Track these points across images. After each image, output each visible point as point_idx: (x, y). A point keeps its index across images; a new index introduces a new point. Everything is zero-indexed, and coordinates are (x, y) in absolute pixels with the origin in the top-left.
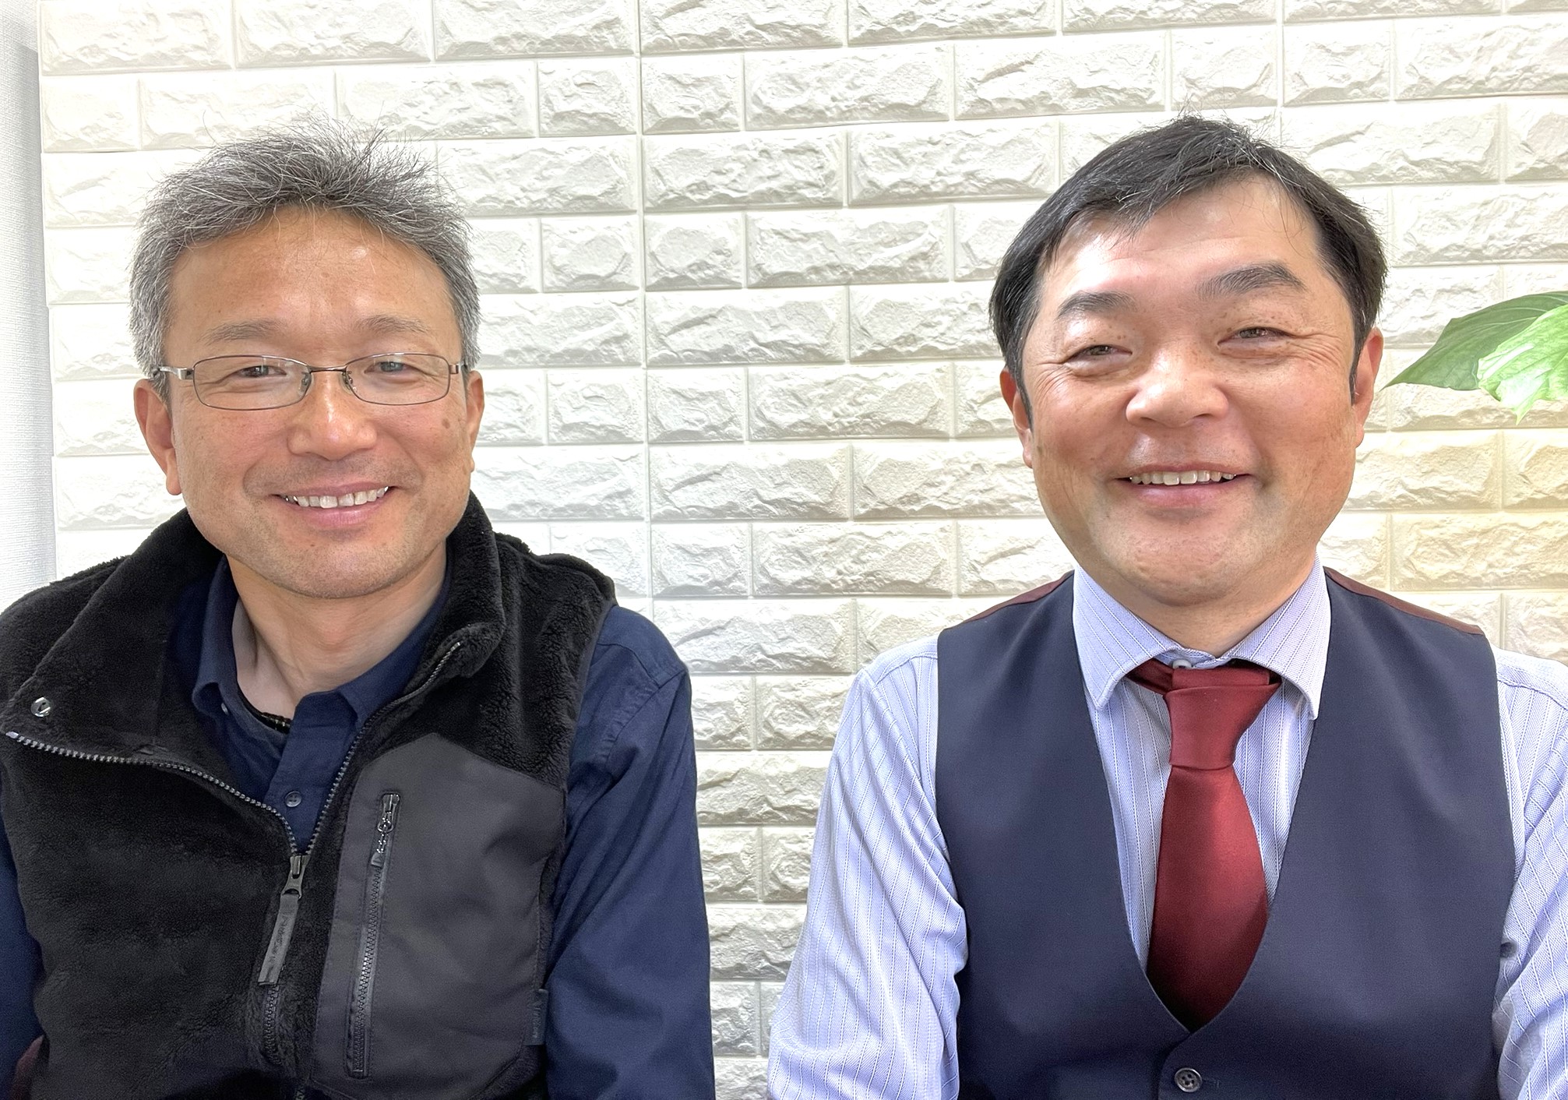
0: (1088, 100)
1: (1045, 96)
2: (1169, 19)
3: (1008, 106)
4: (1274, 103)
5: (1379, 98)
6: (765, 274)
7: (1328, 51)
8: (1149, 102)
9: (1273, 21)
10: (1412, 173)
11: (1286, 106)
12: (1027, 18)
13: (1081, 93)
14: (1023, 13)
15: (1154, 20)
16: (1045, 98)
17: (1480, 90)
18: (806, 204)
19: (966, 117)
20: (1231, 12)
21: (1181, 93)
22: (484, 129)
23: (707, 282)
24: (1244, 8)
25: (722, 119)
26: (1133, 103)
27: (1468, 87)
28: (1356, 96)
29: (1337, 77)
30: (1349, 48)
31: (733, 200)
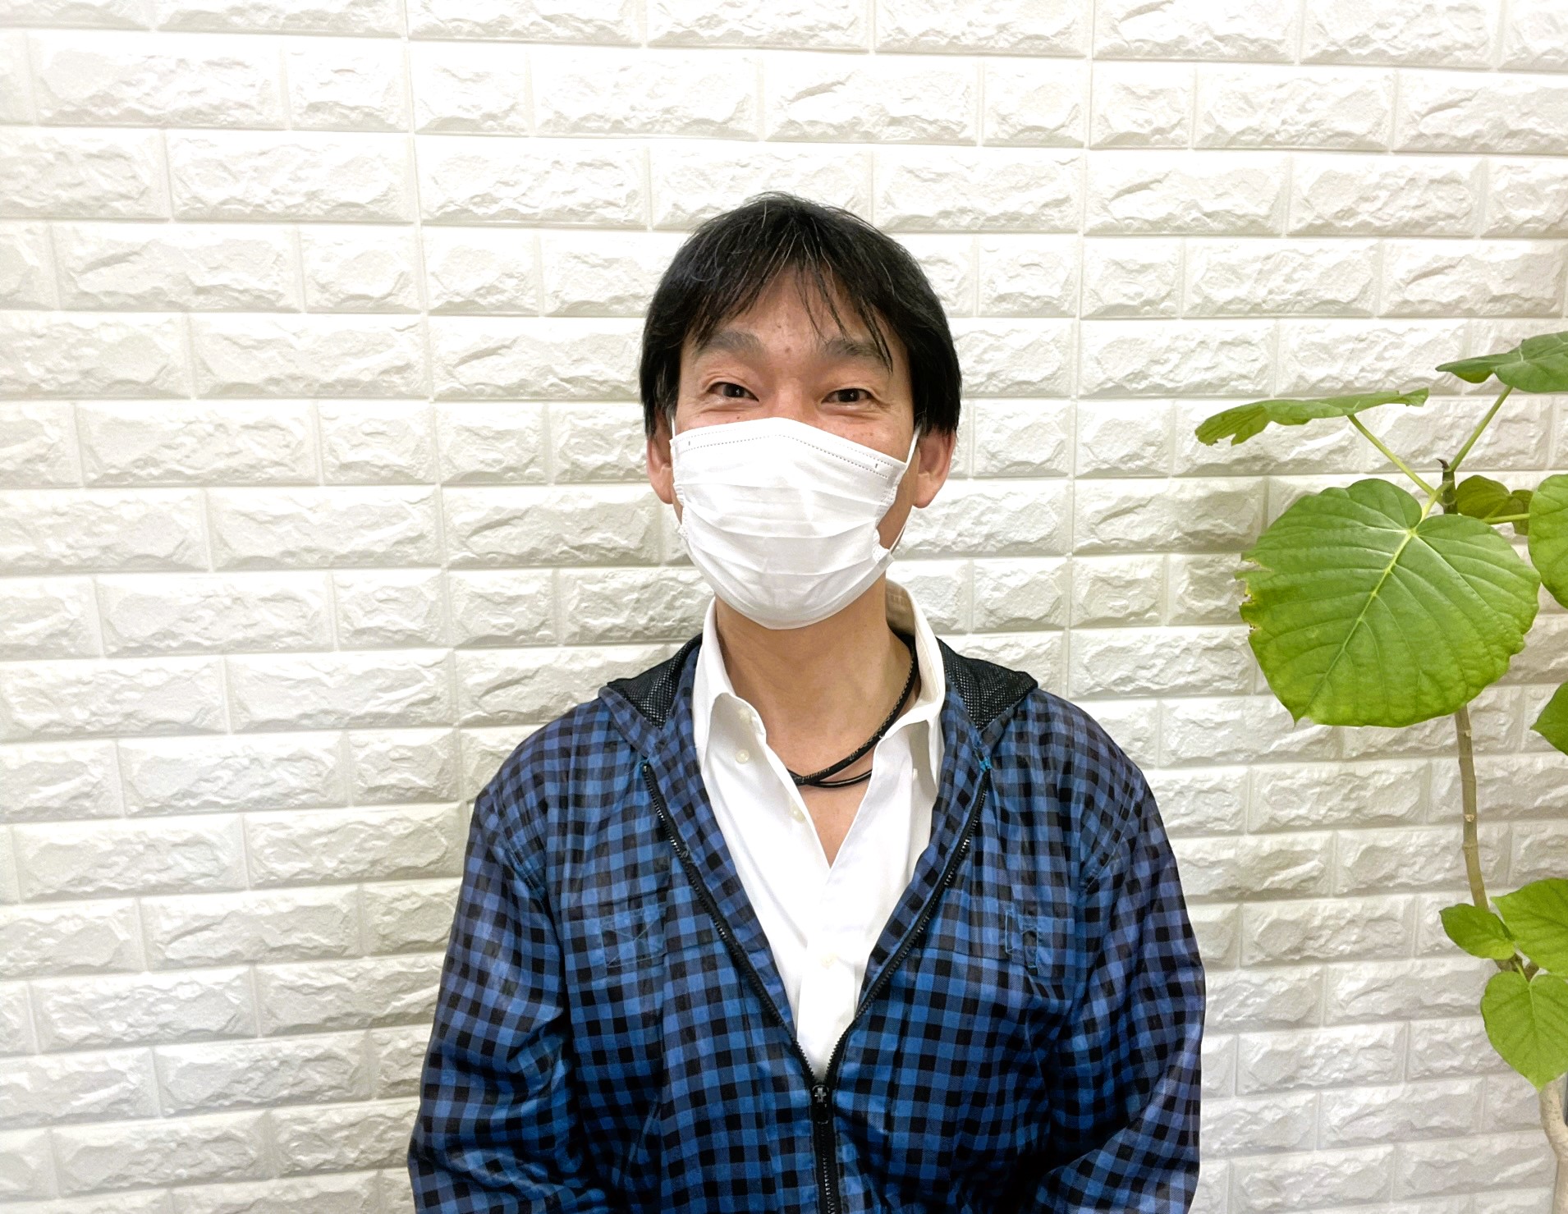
0: (901, 129)
1: (856, 122)
2: (982, 47)
3: (818, 130)
4: (1081, 145)
5: (1178, 146)
6: (563, 302)
7: (1133, 93)
8: (961, 136)
9: (1081, 57)
10: (1205, 224)
11: (1092, 148)
12: (839, 32)
13: (894, 121)
14: (834, 27)
15: (966, 46)
16: (856, 124)
17: (1268, 142)
18: (606, 225)
19: (776, 139)
20: (1044, 44)
21: (992, 129)
22: (222, 117)
23: (499, 308)
24: (1056, 41)
25: (507, 122)
26: (946, 135)
27: (1260, 139)
28: (1157, 142)
29: (1141, 121)
30: (1153, 92)
31: (524, 217)
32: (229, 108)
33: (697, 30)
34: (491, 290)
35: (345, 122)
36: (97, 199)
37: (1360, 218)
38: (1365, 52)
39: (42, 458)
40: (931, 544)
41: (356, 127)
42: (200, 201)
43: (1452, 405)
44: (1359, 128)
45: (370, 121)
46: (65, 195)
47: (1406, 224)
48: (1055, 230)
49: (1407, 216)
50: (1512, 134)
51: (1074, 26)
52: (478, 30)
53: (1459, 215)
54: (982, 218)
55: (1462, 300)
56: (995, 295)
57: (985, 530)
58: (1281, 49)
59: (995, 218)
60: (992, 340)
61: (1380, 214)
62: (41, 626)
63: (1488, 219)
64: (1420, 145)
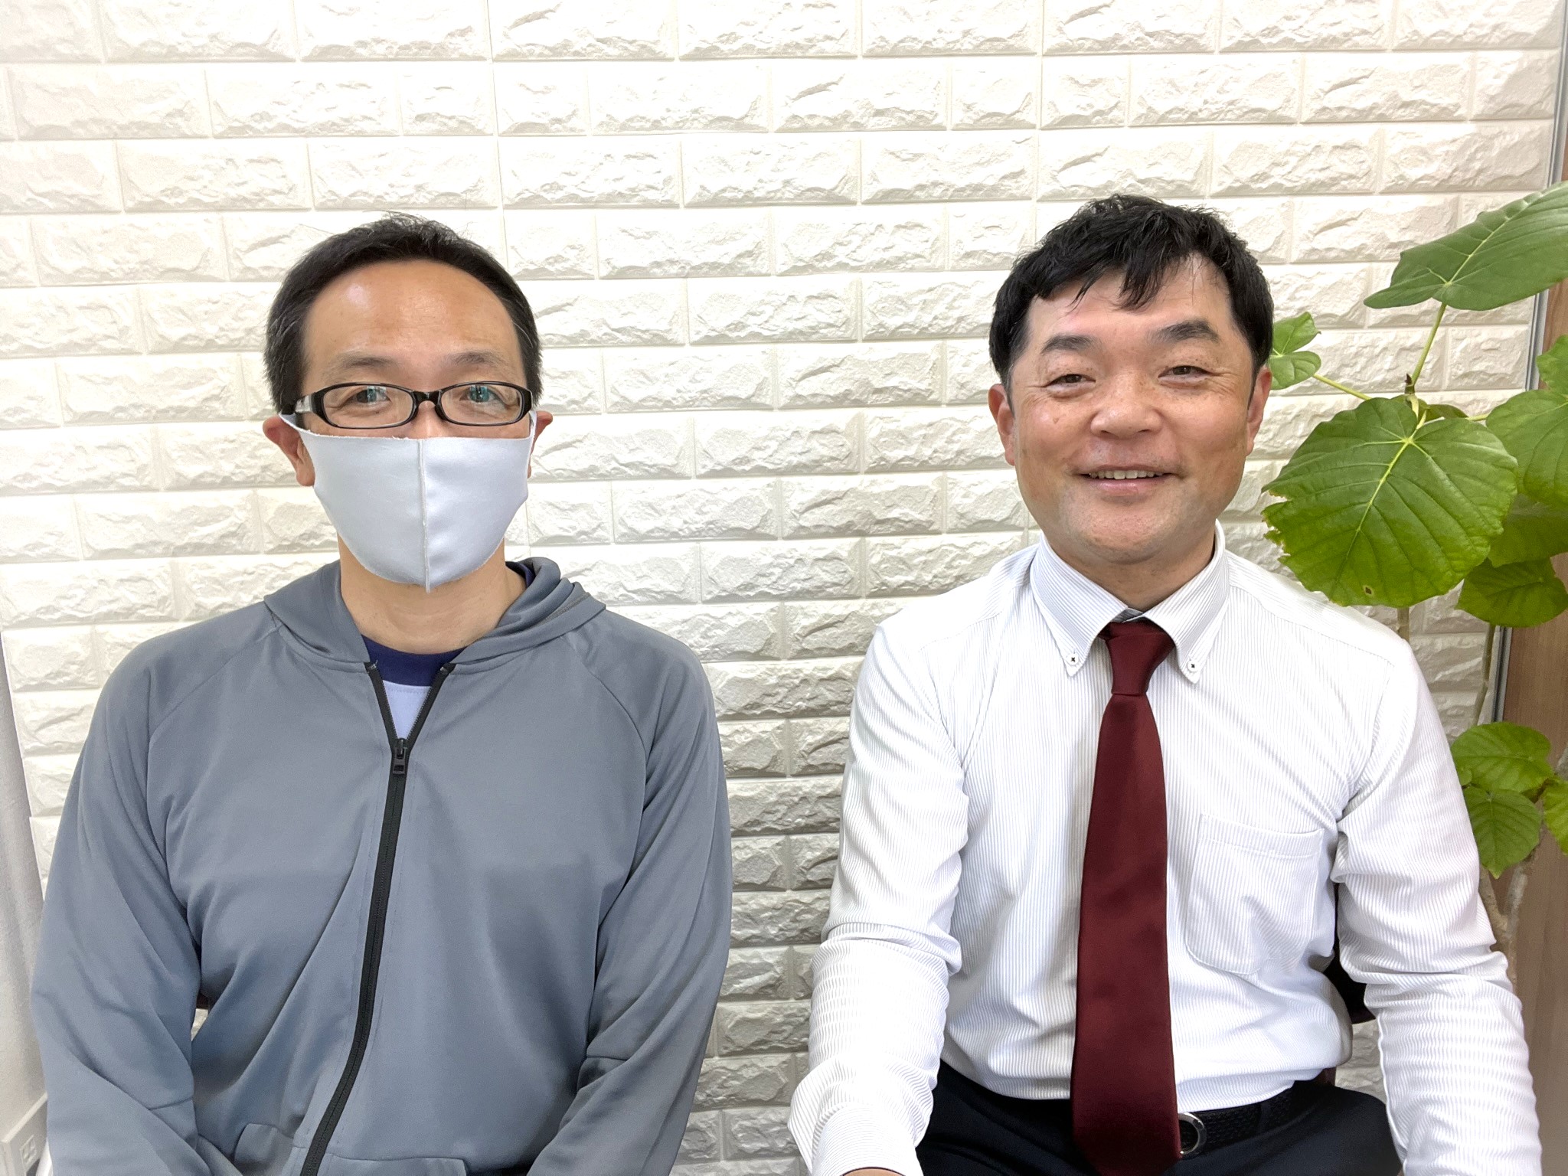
0: (884, 119)
1: (846, 116)
2: (950, 49)
3: (816, 122)
4: (1033, 127)
5: (1116, 124)
6: (614, 268)
7: (1077, 82)
8: (934, 123)
9: (1034, 54)
11: (1042, 129)
12: (833, 42)
13: (879, 113)
14: (829, 38)
15: (937, 49)
16: (848, 116)
17: (1192, 119)
18: (648, 205)
19: (781, 130)
20: (1002, 45)
21: (959, 116)
22: (350, 128)
23: (563, 273)
24: (1012, 42)
25: (569, 125)
26: (921, 123)
27: (1186, 116)
28: (1098, 122)
29: (1084, 105)
30: (1094, 81)
31: (583, 200)
32: (356, 120)
33: (719, 45)
34: (558, 259)
35: (445, 128)
36: (257, 194)
37: (1271, 181)
38: (1275, 40)
39: (217, 398)
40: (912, 459)
41: (455, 132)
42: (334, 193)
43: (1357, 337)
44: (1270, 105)
45: (464, 128)
46: (233, 193)
47: (1313, 184)
48: (1013, 198)
49: (1314, 177)
50: (1406, 105)
51: (1026, 29)
52: (547, 52)
53: (1360, 175)
54: (952, 190)
55: (1363, 247)
56: (963, 252)
57: (956, 447)
58: (1202, 42)
59: (963, 190)
60: (960, 290)
61: (1290, 177)
62: (217, 529)
63: (1385, 177)
64: (1324, 117)
